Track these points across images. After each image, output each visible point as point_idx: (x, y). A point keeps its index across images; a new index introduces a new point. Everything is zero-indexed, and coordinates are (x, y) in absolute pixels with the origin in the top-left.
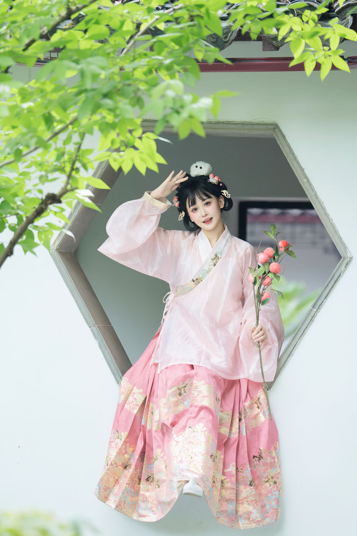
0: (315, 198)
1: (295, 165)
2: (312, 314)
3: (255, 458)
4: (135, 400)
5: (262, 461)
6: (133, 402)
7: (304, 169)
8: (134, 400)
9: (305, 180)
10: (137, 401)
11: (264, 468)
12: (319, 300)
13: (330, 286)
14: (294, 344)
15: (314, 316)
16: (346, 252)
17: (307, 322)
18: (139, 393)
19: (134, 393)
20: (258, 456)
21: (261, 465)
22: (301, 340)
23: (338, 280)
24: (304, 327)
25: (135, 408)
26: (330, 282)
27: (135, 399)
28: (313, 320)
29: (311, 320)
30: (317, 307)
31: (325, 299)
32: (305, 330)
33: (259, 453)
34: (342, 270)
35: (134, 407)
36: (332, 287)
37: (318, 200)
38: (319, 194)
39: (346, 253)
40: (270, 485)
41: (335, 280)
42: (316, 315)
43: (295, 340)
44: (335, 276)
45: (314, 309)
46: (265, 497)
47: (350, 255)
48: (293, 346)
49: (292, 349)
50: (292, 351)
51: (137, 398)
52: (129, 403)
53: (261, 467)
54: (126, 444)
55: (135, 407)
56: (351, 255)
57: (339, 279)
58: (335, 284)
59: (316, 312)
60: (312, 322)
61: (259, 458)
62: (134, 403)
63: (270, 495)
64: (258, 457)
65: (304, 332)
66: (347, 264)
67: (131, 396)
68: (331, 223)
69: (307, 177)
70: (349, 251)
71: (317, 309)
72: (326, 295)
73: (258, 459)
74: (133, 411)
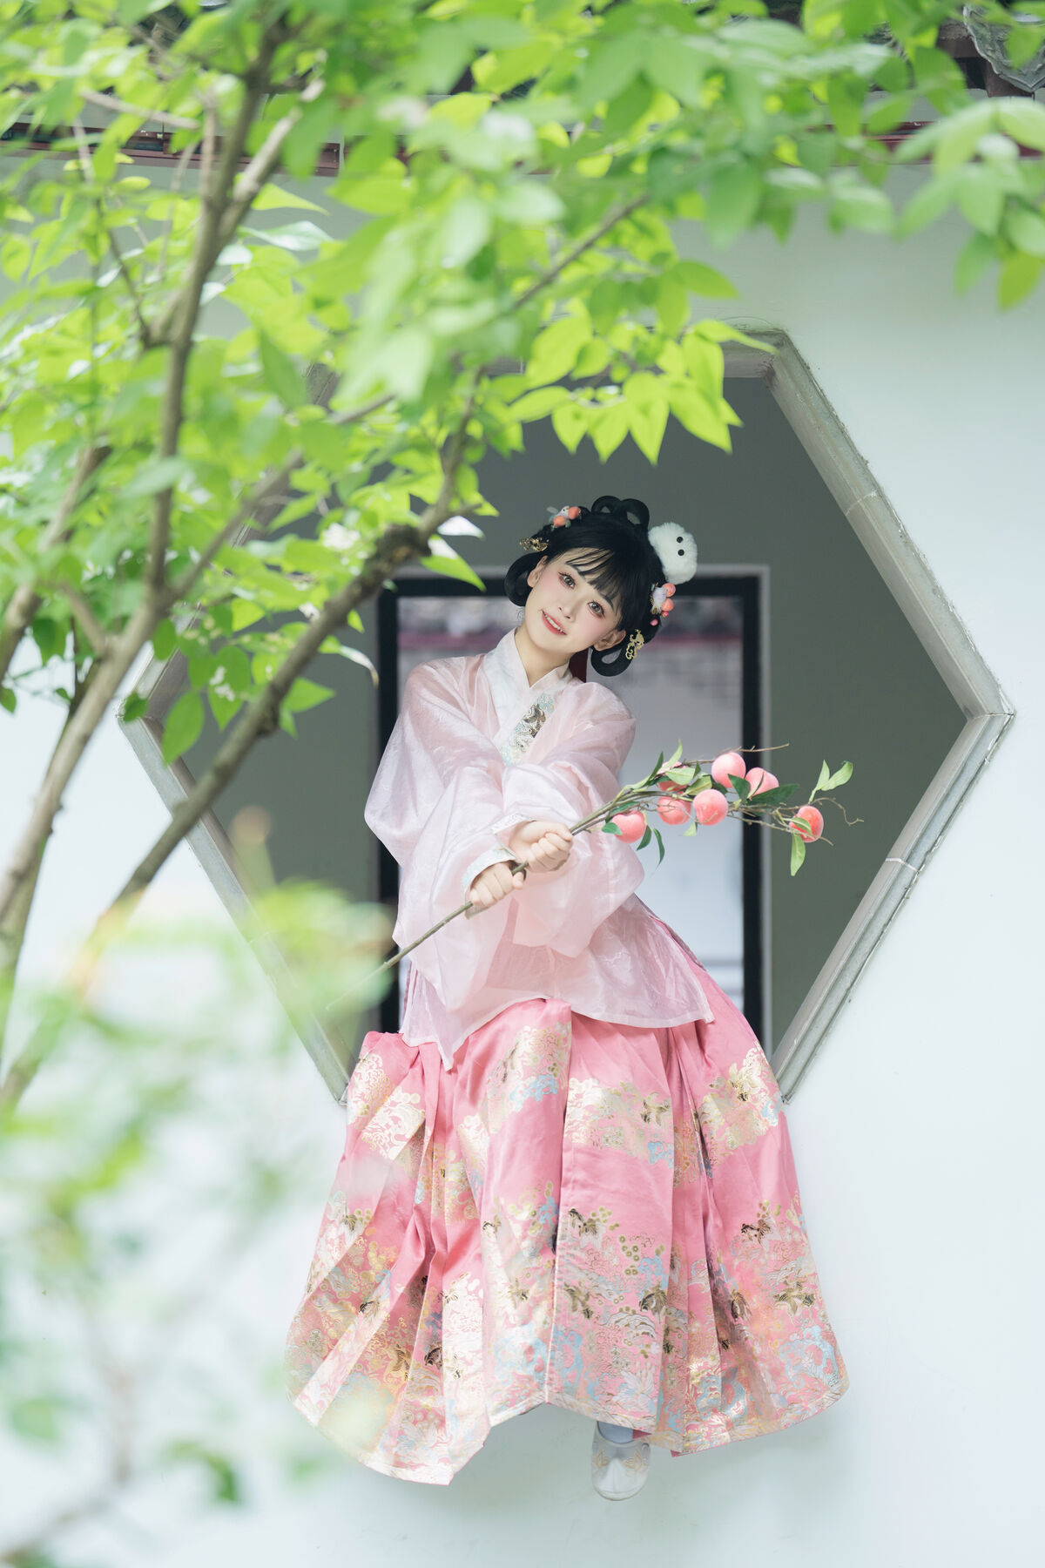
0: (902, 544)
1: (841, 449)
2: (905, 880)
3: (749, 1230)
4: (395, 1123)
5: (768, 1236)
6: (388, 1126)
7: (867, 462)
8: (391, 1123)
9: (874, 494)
10: (400, 1127)
11: (773, 1257)
12: (924, 840)
13: (954, 799)
14: (854, 967)
15: (910, 886)
16: (998, 697)
17: (892, 903)
18: (410, 1103)
19: (394, 1104)
20: (756, 1225)
21: (766, 1250)
22: (873, 956)
23: (977, 779)
24: (883, 919)
25: (392, 1145)
26: (954, 784)
27: (396, 1120)
28: (908, 898)
29: (903, 897)
30: (918, 859)
31: (940, 834)
32: (886, 925)
33: (759, 1215)
34: (989, 749)
35: (390, 1141)
36: (961, 800)
37: (914, 551)
38: (914, 535)
39: (999, 701)
40: (794, 1309)
41: (969, 780)
42: (916, 882)
43: (859, 957)
44: (968, 768)
45: (909, 866)
46: (782, 1344)
47: (1009, 706)
48: (854, 974)
49: (848, 985)
50: (848, 990)
51: (401, 1117)
52: (374, 1130)
53: (766, 1255)
54: (369, 1242)
55: (396, 1142)
56: (1012, 705)
57: (978, 776)
58: (969, 792)
59: (915, 874)
60: (904, 903)
61: (758, 1230)
62: (391, 1131)
63: (794, 1337)
64: (757, 1227)
65: (882, 932)
66: (1001, 733)
67: (382, 1110)
68: (952, 615)
69: (878, 485)
70: (1006, 696)
71: (918, 866)
72: (943, 824)
73: (755, 1232)
74: (387, 1153)
